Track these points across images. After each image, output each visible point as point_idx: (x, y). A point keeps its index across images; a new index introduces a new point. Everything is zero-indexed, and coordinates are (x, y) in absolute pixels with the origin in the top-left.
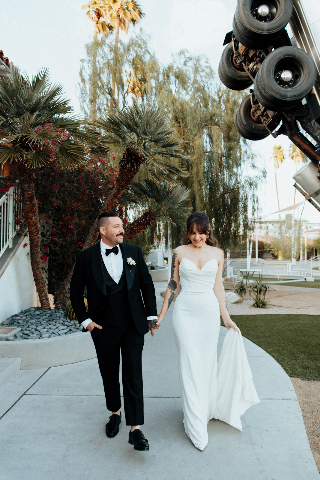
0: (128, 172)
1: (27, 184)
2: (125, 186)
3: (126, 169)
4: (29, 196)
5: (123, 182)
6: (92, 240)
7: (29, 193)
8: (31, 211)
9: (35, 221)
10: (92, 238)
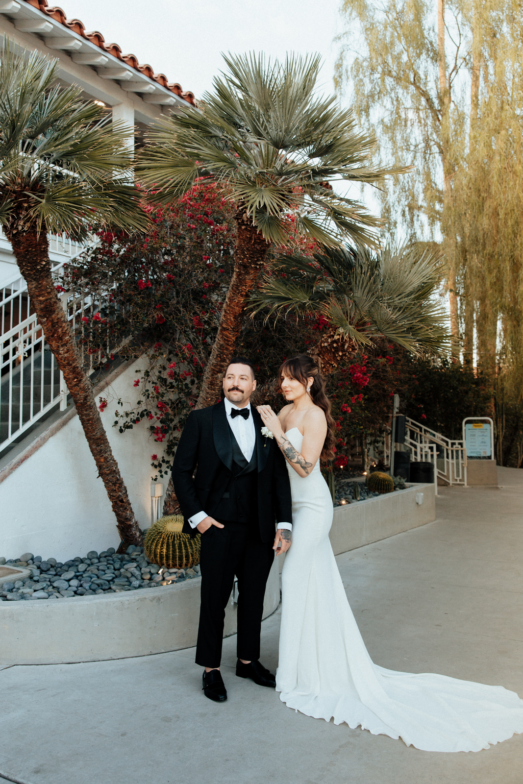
0: (250, 231)
1: (34, 282)
2: (250, 263)
3: (244, 225)
4: (42, 306)
5: (245, 256)
6: (209, 391)
7: (40, 301)
8: (53, 336)
9: (66, 355)
10: (208, 388)
